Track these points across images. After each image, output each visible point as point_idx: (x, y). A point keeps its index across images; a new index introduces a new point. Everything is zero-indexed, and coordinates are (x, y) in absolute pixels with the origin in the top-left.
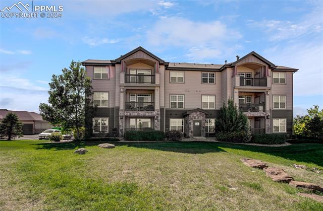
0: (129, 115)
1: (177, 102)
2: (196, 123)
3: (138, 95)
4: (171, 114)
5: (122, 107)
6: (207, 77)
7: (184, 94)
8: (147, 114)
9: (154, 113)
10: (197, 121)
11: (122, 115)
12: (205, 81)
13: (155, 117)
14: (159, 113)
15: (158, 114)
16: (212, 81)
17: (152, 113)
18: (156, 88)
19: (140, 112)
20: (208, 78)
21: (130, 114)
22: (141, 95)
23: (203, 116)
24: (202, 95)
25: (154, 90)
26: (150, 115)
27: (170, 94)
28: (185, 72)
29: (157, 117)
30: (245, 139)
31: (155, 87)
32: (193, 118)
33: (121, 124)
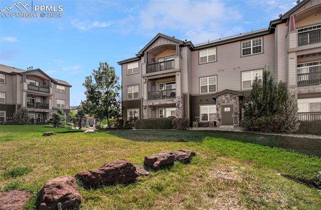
0: (151, 104)
1: (208, 85)
2: (225, 109)
3: (167, 84)
4: (201, 101)
5: (145, 98)
6: (250, 46)
7: (217, 75)
8: (168, 102)
9: (175, 101)
10: (227, 106)
11: (145, 105)
12: (246, 52)
13: (177, 105)
14: (181, 100)
15: (179, 101)
16: (257, 50)
17: (173, 100)
18: (177, 74)
19: (161, 100)
20: (252, 47)
21: (153, 104)
22: (169, 84)
23: (235, 98)
24: (241, 72)
25: (175, 76)
26: (171, 102)
27: (200, 78)
28: (218, 47)
29: (179, 105)
30: (287, 128)
31: (175, 72)
32: (221, 102)
33: (145, 114)
